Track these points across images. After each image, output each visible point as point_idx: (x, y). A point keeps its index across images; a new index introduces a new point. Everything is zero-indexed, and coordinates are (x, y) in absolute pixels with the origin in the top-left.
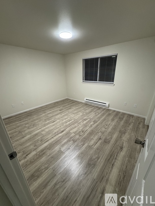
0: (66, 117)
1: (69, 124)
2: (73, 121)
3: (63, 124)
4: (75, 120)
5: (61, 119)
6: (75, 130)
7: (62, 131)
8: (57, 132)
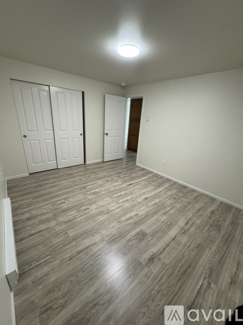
0: (126, 205)
1: (121, 191)
2: (115, 194)
3: (131, 193)
4: (112, 195)
5: (135, 203)
6: (116, 184)
7: (130, 184)
8: (136, 185)
